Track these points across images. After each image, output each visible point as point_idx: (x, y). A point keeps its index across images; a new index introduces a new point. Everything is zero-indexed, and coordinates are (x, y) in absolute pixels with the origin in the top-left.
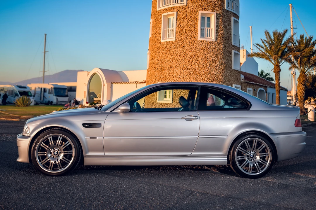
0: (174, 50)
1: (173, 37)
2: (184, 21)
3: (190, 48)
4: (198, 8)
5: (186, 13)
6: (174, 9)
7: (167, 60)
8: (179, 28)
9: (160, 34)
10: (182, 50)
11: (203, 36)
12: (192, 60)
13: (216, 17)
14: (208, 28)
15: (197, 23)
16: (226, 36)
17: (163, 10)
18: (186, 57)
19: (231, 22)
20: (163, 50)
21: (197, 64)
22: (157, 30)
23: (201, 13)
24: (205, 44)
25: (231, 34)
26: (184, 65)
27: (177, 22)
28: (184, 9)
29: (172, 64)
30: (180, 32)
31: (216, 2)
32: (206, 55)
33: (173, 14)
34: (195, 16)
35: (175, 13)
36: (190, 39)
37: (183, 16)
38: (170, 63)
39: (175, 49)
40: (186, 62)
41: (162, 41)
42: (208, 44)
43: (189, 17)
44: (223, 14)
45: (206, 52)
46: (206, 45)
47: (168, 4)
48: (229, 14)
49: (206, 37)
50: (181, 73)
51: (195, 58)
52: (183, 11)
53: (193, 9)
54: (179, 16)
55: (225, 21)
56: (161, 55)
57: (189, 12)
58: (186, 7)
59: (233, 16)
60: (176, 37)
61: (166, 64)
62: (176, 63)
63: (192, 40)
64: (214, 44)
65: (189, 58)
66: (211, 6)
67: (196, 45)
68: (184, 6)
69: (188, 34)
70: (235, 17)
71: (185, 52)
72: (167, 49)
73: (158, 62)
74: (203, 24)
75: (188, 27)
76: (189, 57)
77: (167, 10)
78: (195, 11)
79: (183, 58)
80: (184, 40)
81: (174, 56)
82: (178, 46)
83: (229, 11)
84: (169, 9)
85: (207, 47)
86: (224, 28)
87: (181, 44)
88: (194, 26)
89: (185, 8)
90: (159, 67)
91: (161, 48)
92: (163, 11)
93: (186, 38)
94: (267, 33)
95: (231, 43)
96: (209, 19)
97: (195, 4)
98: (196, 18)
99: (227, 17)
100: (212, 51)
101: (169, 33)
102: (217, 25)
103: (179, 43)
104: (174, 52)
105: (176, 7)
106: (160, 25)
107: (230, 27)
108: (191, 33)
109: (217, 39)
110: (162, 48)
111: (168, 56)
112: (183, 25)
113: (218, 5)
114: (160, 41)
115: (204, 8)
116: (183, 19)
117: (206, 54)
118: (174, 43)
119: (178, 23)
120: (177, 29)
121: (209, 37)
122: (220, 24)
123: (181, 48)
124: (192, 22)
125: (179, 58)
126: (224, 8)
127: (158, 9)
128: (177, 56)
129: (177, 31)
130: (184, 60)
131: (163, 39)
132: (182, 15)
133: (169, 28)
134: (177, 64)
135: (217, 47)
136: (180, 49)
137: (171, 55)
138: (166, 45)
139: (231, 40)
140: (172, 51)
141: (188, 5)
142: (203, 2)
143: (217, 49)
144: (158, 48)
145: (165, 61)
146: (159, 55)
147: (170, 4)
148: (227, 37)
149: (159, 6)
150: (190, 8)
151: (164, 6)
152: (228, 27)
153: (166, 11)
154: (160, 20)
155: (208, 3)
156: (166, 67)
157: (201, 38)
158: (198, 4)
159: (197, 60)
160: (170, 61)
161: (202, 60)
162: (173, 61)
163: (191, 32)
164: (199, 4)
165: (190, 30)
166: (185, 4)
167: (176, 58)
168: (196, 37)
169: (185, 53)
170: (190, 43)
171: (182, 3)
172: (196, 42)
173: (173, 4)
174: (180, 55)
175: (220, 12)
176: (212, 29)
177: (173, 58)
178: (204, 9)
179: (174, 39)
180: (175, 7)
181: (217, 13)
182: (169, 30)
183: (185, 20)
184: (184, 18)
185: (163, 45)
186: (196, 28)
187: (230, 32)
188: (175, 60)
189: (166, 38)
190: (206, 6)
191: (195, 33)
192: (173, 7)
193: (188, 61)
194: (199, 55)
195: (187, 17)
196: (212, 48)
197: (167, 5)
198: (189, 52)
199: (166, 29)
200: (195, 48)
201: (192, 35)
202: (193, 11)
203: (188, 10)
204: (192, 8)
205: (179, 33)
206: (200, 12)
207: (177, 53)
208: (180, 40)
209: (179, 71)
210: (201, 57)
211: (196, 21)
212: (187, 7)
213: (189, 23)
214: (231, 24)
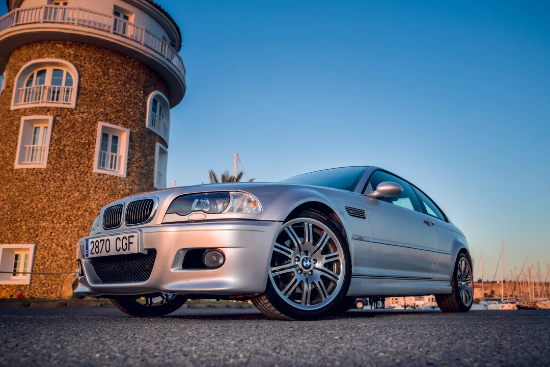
0: (41, 186)
1: (41, 162)
2: (68, 135)
3: (76, 184)
4: (97, 116)
5: (72, 122)
6: (49, 111)
7: (25, 203)
8: (57, 147)
9: (13, 154)
10: (59, 186)
11: (103, 166)
12: (78, 205)
13: (131, 137)
14: (114, 154)
15: (94, 141)
16: (145, 172)
17: (26, 109)
18: (66, 199)
19: (154, 150)
20: (18, 184)
21: (87, 213)
22: (8, 145)
23: (104, 127)
24: (106, 181)
25: (153, 170)
26: (62, 215)
27: (54, 136)
28: (69, 113)
29: (35, 210)
30: (57, 152)
31: (132, 113)
32: (106, 200)
33: (47, 121)
34: (91, 130)
35: (50, 118)
36: (77, 169)
37: (66, 127)
38: (31, 210)
39: (44, 184)
40: (66, 208)
41: (17, 166)
42: (112, 181)
43: (79, 130)
44: (142, 135)
45: (107, 195)
46: (108, 182)
47: (37, 101)
48: (153, 136)
49: (109, 168)
50: (53, 228)
51: (86, 203)
52: (67, 118)
53: (88, 117)
54: (58, 125)
55: (146, 146)
56: (11, 194)
57: (80, 120)
58: (74, 111)
59: (159, 141)
60: (49, 162)
61: (23, 211)
62: (44, 208)
63: (82, 170)
64: (122, 182)
65: (73, 203)
66: (121, 117)
67: (88, 179)
68: (71, 110)
69: (75, 160)
70: (162, 144)
71: (66, 191)
72: (26, 183)
73: (5, 205)
74: (104, 146)
75: (76, 147)
76: (73, 200)
77: (34, 111)
78: (91, 121)
79: (61, 201)
80: (66, 170)
81: (41, 196)
82: (50, 178)
83: (152, 132)
84: (38, 109)
85: (110, 186)
86: (142, 157)
87: (58, 175)
88: (87, 146)
89: (72, 112)
90: (6, 216)
91: (13, 180)
92: (25, 112)
93: (69, 166)
94: (213, 175)
95: (153, 184)
96: (115, 139)
97: (92, 110)
98: (92, 133)
99: (149, 142)
100: (117, 193)
101: (33, 153)
102: (130, 150)
103: (55, 174)
104: (42, 189)
105: (52, 108)
106: (14, 137)
107: (153, 157)
108: (79, 158)
109: (128, 174)
110: (16, 181)
111: (28, 195)
112: (64, 142)
113: (135, 118)
114: (11, 167)
115: (108, 118)
116: (65, 132)
117: (106, 198)
118: (44, 172)
119: (56, 138)
120: (51, 148)
121: (115, 168)
122: (137, 150)
123: (58, 183)
124: (84, 139)
125: (51, 200)
126: (145, 124)
127: (13, 108)
128: (47, 198)
129: (52, 151)
130: (62, 204)
131: (20, 163)
132: (64, 124)
133: (33, 144)
134: (46, 212)
135: (127, 187)
136: (55, 184)
137: (34, 194)
138: (24, 175)
139: (153, 179)
140: (38, 186)
141: (78, 108)
142: (108, 108)
143: (128, 191)
144: (6, 179)
145: (21, 205)
146: (8, 193)
147: (40, 101)
148: (147, 175)
149: (17, 101)
150: (81, 115)
151: (27, 102)
152: (149, 157)
153: (30, 113)
154: (15, 128)
155: (117, 111)
156: (21, 216)
157: (98, 168)
158: (98, 109)
159: (88, 206)
160: (31, 206)
161: (97, 208)
162: (39, 206)
163: (81, 155)
164: (101, 110)
165: (79, 152)
166: (73, 106)
167: (45, 200)
168: (90, 167)
169: (65, 193)
170: (77, 176)
171: (67, 102)
172: (88, 174)
173: (47, 102)
174: (54, 194)
175: (137, 130)
176: (120, 157)
177: (38, 199)
178: (110, 121)
179: (44, 165)
180: (50, 107)
181: (133, 131)
182: (33, 147)
183: (71, 135)
184: (68, 130)
185: (18, 175)
186: (92, 150)
187: (153, 166)
188: (42, 204)
189: (26, 162)
190: (113, 116)
191: (89, 159)
192: (46, 107)
193: (70, 207)
194: (92, 197)
195: (75, 129)
196: (118, 188)
197: (34, 102)
198: (74, 192)
199: (28, 146)
200: (85, 185)
201: (82, 161)
202: (88, 120)
203: (77, 117)
204: (86, 114)
205: (55, 155)
206: (100, 125)
207: (48, 191)
208: (57, 169)
209: (51, 226)
210: (96, 202)
211: (92, 139)
212: (76, 111)
213: (78, 140)
214: (154, 153)
